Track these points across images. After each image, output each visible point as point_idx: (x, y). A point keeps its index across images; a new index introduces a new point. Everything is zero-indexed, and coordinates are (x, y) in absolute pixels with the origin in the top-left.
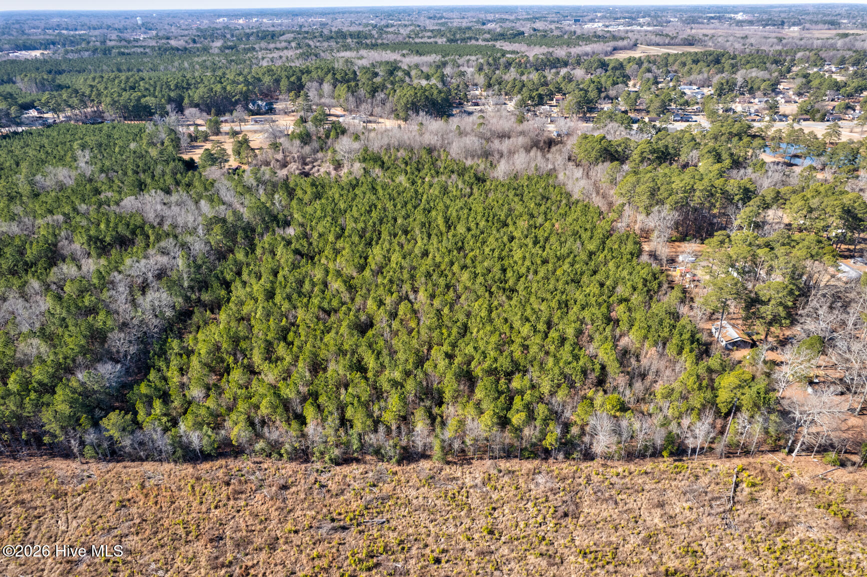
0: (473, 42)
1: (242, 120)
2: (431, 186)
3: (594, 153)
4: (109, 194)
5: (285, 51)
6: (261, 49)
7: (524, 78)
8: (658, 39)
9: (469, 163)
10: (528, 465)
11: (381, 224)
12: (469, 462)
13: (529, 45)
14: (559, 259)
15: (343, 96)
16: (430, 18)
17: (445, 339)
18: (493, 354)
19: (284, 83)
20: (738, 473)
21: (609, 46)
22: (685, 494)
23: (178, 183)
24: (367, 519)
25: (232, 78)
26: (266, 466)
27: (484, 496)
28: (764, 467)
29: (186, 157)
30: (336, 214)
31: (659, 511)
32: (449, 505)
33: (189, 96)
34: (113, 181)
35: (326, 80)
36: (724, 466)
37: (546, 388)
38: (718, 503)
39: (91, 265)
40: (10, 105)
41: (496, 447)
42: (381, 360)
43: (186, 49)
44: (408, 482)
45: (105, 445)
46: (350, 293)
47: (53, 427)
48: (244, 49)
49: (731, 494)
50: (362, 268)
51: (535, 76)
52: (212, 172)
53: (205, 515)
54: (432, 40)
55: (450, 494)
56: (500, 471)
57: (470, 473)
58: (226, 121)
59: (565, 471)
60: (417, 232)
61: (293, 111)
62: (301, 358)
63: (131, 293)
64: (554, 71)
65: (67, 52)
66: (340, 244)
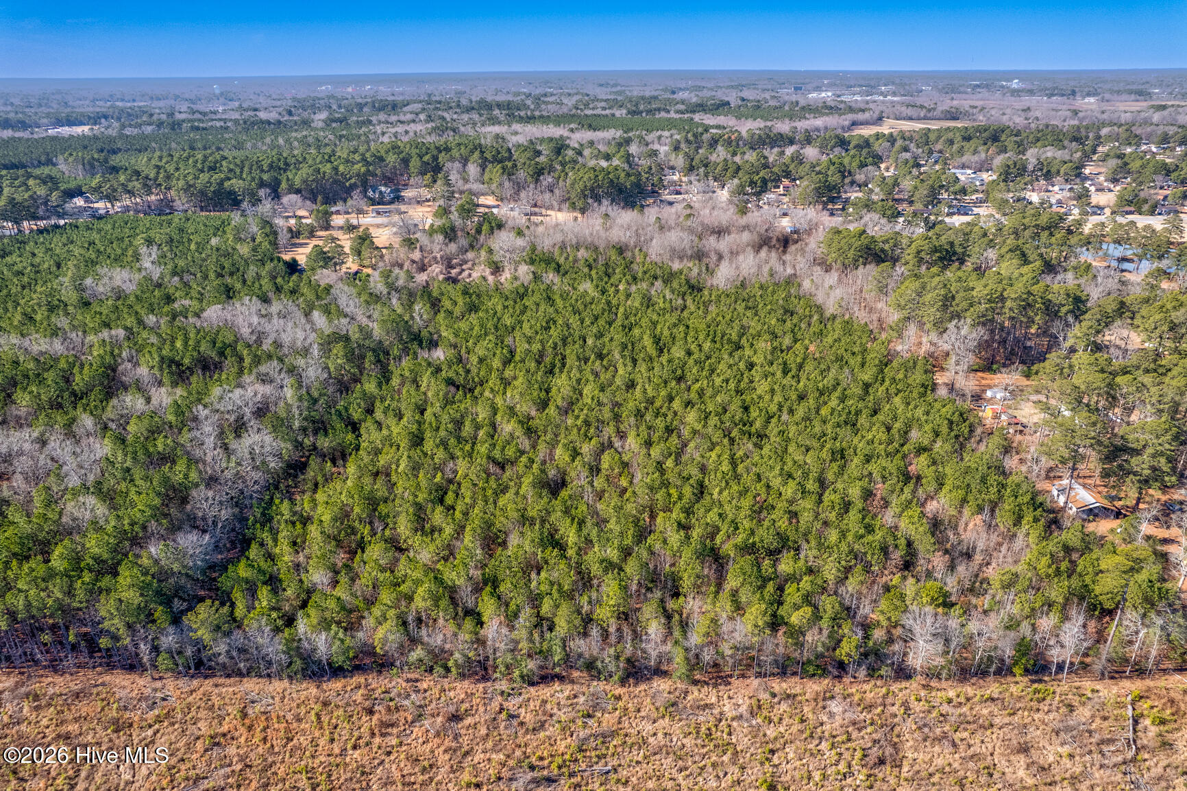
0: (663, 114)
1: (360, 212)
2: (628, 296)
3: (852, 251)
4: (187, 302)
5: (412, 125)
6: (380, 122)
7: (737, 159)
8: (910, 112)
9: (676, 266)
10: (814, 687)
11: (565, 344)
12: (725, 680)
13: (738, 118)
14: (822, 394)
15: (496, 180)
16: (601, 85)
17: (675, 503)
18: (747, 524)
19: (415, 163)
20: (1133, 703)
21: (846, 120)
22: (1057, 734)
23: (278, 289)
24: (584, 766)
25: (345, 156)
26: (425, 686)
27: (755, 732)
28: (1172, 694)
29: (287, 257)
30: (501, 332)
31: (1021, 760)
32: (703, 746)
33: (288, 179)
34: (190, 288)
35: (472, 160)
36: (1109, 691)
37: (830, 572)
38: (1113, 748)
39: (164, 397)
40: (51, 191)
41: (766, 658)
42: (585, 532)
43: (279, 122)
44: (639, 711)
45: (189, 652)
46: (529, 438)
47: (116, 624)
48: (358, 121)
49: (1131, 735)
50: (543, 405)
51: (751, 156)
52: (325, 276)
53: (338, 760)
54: (608, 112)
55: (703, 729)
56: (774, 695)
57: (730, 698)
58: (338, 212)
59: (869, 696)
60: (617, 356)
61: (428, 201)
62: (468, 529)
63: (221, 434)
64: (776, 150)
65: (123, 127)
66: (508, 373)
